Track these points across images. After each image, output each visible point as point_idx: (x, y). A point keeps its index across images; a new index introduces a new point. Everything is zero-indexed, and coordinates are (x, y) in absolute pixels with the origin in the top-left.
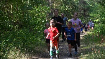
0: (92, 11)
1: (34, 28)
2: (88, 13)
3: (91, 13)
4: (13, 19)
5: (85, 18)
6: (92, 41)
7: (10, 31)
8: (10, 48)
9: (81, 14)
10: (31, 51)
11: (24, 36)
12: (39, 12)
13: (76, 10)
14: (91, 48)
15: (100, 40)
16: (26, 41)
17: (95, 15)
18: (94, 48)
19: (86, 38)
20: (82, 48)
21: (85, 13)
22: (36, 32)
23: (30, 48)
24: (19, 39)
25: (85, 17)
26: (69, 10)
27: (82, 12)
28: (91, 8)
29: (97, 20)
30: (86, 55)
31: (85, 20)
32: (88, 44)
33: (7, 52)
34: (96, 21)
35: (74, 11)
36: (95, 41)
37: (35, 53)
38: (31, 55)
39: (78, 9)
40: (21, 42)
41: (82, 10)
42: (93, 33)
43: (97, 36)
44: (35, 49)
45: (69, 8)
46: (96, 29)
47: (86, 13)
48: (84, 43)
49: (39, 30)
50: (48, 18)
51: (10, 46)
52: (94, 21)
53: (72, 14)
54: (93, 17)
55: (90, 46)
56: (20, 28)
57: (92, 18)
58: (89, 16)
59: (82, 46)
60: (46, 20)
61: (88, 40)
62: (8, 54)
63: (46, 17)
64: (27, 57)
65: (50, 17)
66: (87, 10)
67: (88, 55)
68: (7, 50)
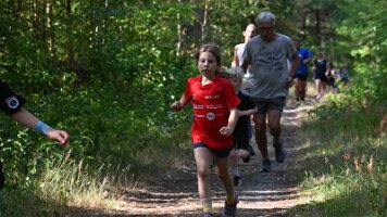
0: (345, 16)
1: (130, 81)
2: (329, 26)
3: (340, 25)
4: (54, 51)
5: (318, 44)
6: (345, 127)
7: (45, 93)
8: (45, 157)
9: (304, 28)
10: (121, 168)
11: (93, 110)
12: (153, 23)
13: (286, 15)
14: (342, 153)
15: (376, 123)
16: (102, 130)
17: (354, 32)
18: (352, 154)
19: (323, 118)
20: (309, 155)
21: (318, 25)
22: (139, 96)
23: (119, 154)
24: (76, 122)
25: (320, 39)
27: (308, 21)
28: (339, 6)
29: (364, 51)
30: (322, 179)
32: (332, 138)
33: (34, 171)
34: (358, 55)
36: (356, 126)
37: (136, 172)
38: (123, 182)
39: (292, 9)
40: (85, 134)
41: (307, 12)
42: (350, 96)
43: (362, 110)
44: (136, 159)
46: (360, 83)
47: (322, 25)
48: (314, 134)
49: (150, 88)
50: (182, 45)
51: (44, 151)
52: (354, 53)
54: (348, 38)
55: (337, 145)
56: (82, 83)
57: (342, 43)
58: (333, 35)
59: (308, 145)
60: (175, 53)
61: (329, 122)
62: (38, 176)
63: (177, 41)
64: (108, 190)
65: (190, 42)
66: (327, 14)
67: (330, 179)
68: (35, 163)
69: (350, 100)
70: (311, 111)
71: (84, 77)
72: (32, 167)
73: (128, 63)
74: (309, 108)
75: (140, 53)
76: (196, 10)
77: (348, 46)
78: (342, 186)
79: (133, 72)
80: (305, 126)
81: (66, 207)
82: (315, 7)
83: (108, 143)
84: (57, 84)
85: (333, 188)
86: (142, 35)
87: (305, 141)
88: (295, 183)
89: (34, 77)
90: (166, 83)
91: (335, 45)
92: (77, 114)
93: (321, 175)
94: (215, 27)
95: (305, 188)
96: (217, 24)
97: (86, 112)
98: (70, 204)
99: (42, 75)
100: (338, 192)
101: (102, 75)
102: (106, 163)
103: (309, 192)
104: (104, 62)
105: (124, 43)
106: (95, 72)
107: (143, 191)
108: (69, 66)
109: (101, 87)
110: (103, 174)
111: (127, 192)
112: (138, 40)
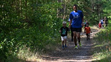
0: (106, 6)
1: (43, 25)
2: (101, 9)
3: (104, 9)
4: (22, 16)
5: (98, 15)
6: (106, 39)
7: (19, 28)
8: (19, 47)
9: (94, 10)
10: (41, 50)
11: (33, 33)
12: (50, 9)
13: (88, 6)
14: (105, 46)
16: (36, 39)
17: (108, 11)
18: (108, 46)
19: (99, 36)
20: (95, 46)
21: (98, 9)
22: (46, 29)
23: (40, 46)
24: (28, 37)
25: (98, 13)
26: (81, 7)
27: (95, 8)
28: (104, 4)
30: (99, 53)
31: (98, 16)
32: (102, 42)
33: (16, 51)
34: (110, 18)
35: (86, 7)
36: (109, 38)
37: (46, 51)
38: (42, 54)
39: (90, 5)
40: (31, 40)
41: (95, 5)
44: (45, 47)
45: (81, 3)
46: (110, 26)
47: (99, 9)
48: (97, 40)
49: (50, 27)
50: (58, 15)
51: (19, 45)
52: (108, 17)
53: (85, 11)
54: (106, 13)
55: (104, 44)
58: (102, 12)
59: (95, 44)
60: (56, 17)
61: (101, 37)
62: (18, 52)
63: (57, 13)
64: (38, 56)
65: (61, 14)
66: (100, 6)
67: (102, 53)
68: (17, 48)
69: (107, 31)
70: (96, 34)
71: (30, 24)
72: (16, 49)
73: (43, 20)
74: (95, 33)
75: (46, 17)
76: (63, 5)
77: (107, 15)
78: (105, 56)
80: (94, 38)
81: (26, 61)
82: (97, 4)
83: (37, 43)
84: (23, 26)
85: (103, 56)
86: (47, 12)
87: (94, 43)
88: (91, 55)
89: (16, 24)
90: (54, 26)
91: (103, 15)
92: (28, 34)
93: (99, 52)
94: (68, 9)
95: (94, 56)
96: (69, 9)
97: (31, 34)
98: (27, 60)
99: (18, 23)
100: (104, 57)
101: (36, 23)
102: (37, 48)
103: (96, 57)
104: (36, 19)
105: (42, 14)
106: (33, 23)
107: (48, 56)
108: (26, 21)
109: (35, 26)
110: (36, 51)
111: (43, 57)
112: (46, 13)
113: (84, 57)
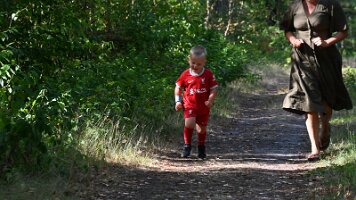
1: (162, 51)
4: (94, 21)
7: (86, 59)
8: (86, 117)
10: (155, 129)
16: (137, 94)
22: (171, 65)
23: (152, 116)
24: (115, 86)
30: (341, 145)
33: (76, 129)
37: (168, 133)
40: (121, 97)
44: (169, 122)
49: (181, 58)
50: (210, 20)
51: (84, 111)
56: (119, 51)
60: (203, 26)
62: (79, 133)
63: (205, 15)
64: (142, 149)
65: (217, 17)
67: (349, 145)
68: (77, 121)
71: (121, 46)
72: (74, 125)
73: (160, 34)
75: (172, 25)
79: (165, 42)
81: (105, 162)
83: (142, 107)
84: (96, 51)
85: (352, 152)
86: (175, 9)
89: (75, 44)
92: (115, 79)
93: (340, 141)
97: (123, 78)
98: (108, 160)
99: (83, 42)
101: (137, 44)
102: (140, 124)
104: (139, 32)
105: (158, 16)
106: (131, 42)
107: (174, 151)
108: (107, 35)
109: (136, 54)
110: (138, 134)
111: (159, 152)
112: (171, 13)
113: (290, 155)
